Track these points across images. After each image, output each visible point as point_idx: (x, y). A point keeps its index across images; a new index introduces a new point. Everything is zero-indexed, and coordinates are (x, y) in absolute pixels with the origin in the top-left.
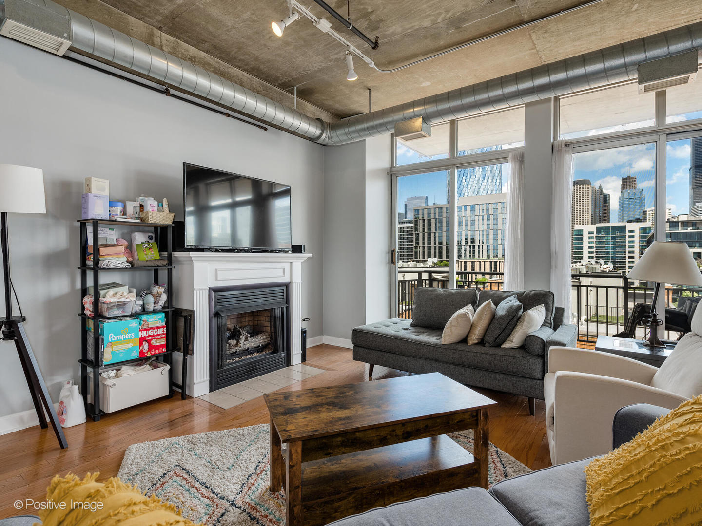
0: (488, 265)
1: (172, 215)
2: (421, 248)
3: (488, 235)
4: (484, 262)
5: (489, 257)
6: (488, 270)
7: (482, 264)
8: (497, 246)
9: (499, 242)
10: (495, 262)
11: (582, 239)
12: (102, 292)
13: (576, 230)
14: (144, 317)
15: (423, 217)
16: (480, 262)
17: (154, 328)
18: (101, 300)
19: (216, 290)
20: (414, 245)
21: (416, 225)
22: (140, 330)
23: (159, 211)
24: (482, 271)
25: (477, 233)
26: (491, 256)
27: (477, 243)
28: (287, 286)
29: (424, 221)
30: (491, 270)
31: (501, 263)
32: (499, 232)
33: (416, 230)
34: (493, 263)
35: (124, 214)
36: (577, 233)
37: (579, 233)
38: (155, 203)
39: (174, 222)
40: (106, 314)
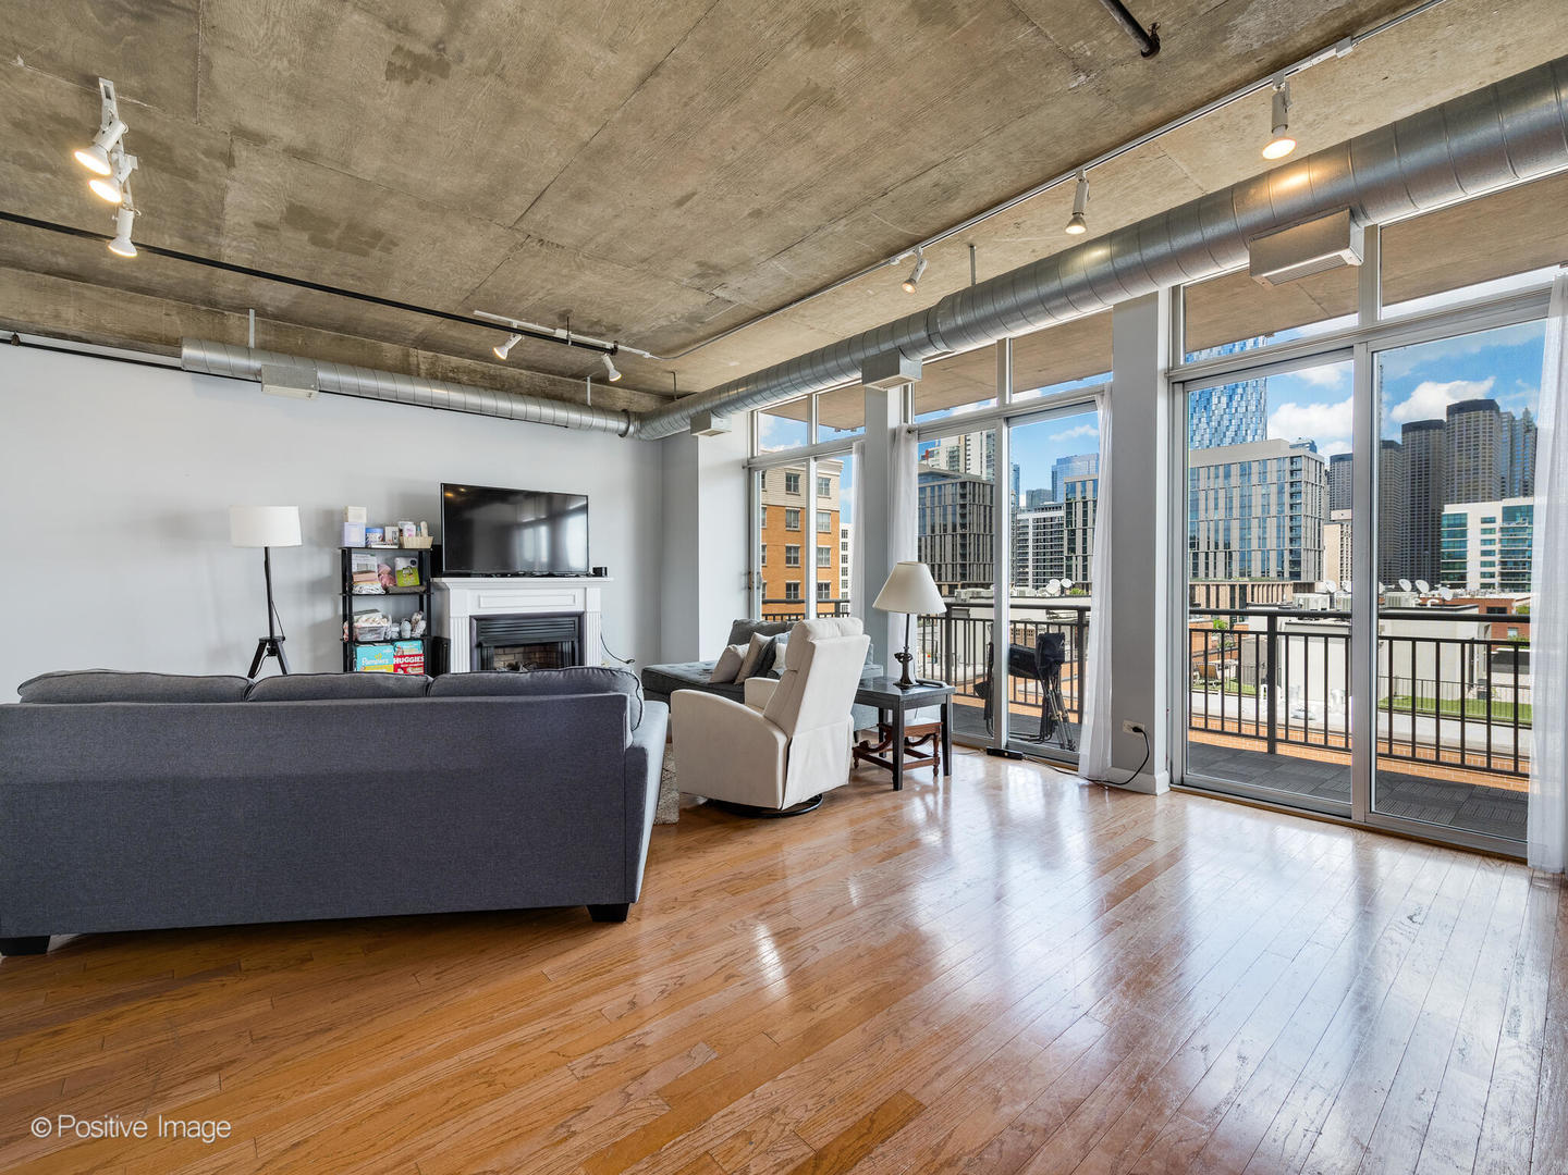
0: (1225, 593)
1: (431, 539)
2: (1080, 559)
3: (1227, 530)
4: (1218, 586)
5: (1230, 577)
6: (1225, 605)
7: (1213, 590)
8: (1250, 552)
9: (1255, 544)
10: (1243, 588)
11: (1464, 534)
12: (355, 618)
13: (1448, 515)
14: (398, 644)
15: (1084, 498)
16: (1208, 587)
17: (410, 656)
18: (355, 624)
19: (479, 619)
20: (1065, 554)
21: (1069, 513)
22: (395, 657)
23: (417, 535)
24: (1213, 606)
25: (1203, 526)
26: (1236, 574)
27: (1203, 547)
28: (580, 617)
29: (1085, 504)
30: (1232, 605)
31: (1256, 589)
32: (1255, 523)
33: (1069, 522)
34: (1237, 589)
35: (383, 540)
36: (1452, 522)
37: (1457, 522)
38: (414, 527)
39: (432, 546)
40: (360, 639)
